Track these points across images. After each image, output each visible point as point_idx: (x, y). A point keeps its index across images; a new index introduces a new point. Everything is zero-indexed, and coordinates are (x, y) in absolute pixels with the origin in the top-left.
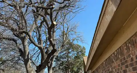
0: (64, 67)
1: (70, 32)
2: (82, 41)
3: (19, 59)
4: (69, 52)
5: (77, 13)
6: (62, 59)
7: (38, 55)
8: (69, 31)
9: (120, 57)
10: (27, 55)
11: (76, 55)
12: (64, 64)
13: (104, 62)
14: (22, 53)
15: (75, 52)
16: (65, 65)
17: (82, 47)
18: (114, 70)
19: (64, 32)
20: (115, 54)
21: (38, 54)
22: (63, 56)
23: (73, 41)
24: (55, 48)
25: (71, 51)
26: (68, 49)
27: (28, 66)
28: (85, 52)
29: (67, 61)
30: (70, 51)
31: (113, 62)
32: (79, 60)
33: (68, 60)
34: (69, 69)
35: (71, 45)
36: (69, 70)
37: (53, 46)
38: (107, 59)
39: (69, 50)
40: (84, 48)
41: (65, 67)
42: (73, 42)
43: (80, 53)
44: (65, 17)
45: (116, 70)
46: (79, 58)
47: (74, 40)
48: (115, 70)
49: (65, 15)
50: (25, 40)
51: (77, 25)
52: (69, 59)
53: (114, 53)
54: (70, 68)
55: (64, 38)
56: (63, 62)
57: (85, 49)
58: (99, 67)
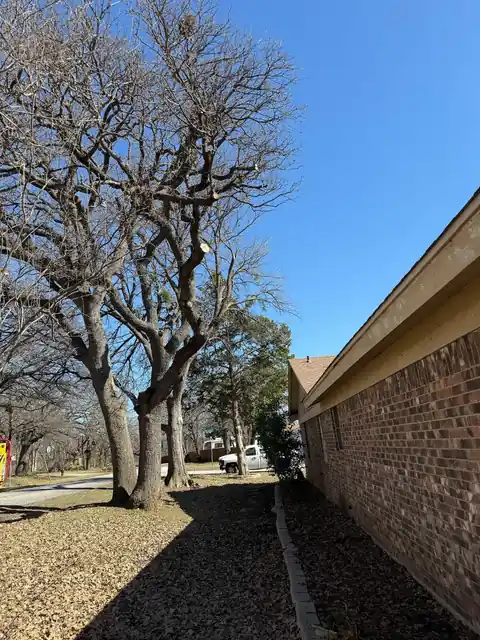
0: (217, 393)
1: (237, 276)
2: (279, 305)
3: (65, 370)
4: (234, 345)
5: (268, 208)
6: (209, 369)
7: (127, 355)
8: (236, 273)
9: (462, 363)
10: (100, 356)
11: (257, 353)
12: (217, 384)
13: (389, 380)
14: (85, 350)
15: (254, 345)
16: (218, 388)
17: (279, 327)
18: (433, 404)
19: (218, 275)
20: (443, 356)
21: (129, 352)
22: (212, 358)
23: (247, 306)
24: (203, 334)
25: (242, 340)
26: (231, 333)
27: (107, 393)
28: (288, 343)
29: (225, 374)
30: (237, 338)
31: (430, 379)
32: (270, 370)
33: (230, 369)
34: (234, 400)
35: (241, 321)
36: (236, 404)
37: (196, 325)
38: (402, 371)
39: (232, 336)
40: (285, 331)
41: (221, 394)
42: (250, 310)
43: (271, 346)
44: (220, 223)
45: (440, 405)
46: (269, 364)
47: (250, 303)
48: (437, 403)
49: (222, 217)
50: (91, 305)
51: (261, 251)
52: (235, 369)
53: (438, 353)
54: (237, 398)
55: (216, 297)
56: (212, 376)
57: (289, 333)
58: (363, 395)
